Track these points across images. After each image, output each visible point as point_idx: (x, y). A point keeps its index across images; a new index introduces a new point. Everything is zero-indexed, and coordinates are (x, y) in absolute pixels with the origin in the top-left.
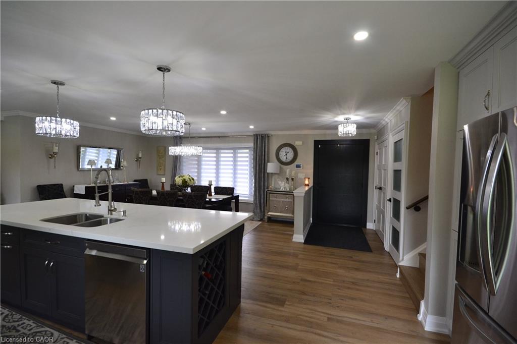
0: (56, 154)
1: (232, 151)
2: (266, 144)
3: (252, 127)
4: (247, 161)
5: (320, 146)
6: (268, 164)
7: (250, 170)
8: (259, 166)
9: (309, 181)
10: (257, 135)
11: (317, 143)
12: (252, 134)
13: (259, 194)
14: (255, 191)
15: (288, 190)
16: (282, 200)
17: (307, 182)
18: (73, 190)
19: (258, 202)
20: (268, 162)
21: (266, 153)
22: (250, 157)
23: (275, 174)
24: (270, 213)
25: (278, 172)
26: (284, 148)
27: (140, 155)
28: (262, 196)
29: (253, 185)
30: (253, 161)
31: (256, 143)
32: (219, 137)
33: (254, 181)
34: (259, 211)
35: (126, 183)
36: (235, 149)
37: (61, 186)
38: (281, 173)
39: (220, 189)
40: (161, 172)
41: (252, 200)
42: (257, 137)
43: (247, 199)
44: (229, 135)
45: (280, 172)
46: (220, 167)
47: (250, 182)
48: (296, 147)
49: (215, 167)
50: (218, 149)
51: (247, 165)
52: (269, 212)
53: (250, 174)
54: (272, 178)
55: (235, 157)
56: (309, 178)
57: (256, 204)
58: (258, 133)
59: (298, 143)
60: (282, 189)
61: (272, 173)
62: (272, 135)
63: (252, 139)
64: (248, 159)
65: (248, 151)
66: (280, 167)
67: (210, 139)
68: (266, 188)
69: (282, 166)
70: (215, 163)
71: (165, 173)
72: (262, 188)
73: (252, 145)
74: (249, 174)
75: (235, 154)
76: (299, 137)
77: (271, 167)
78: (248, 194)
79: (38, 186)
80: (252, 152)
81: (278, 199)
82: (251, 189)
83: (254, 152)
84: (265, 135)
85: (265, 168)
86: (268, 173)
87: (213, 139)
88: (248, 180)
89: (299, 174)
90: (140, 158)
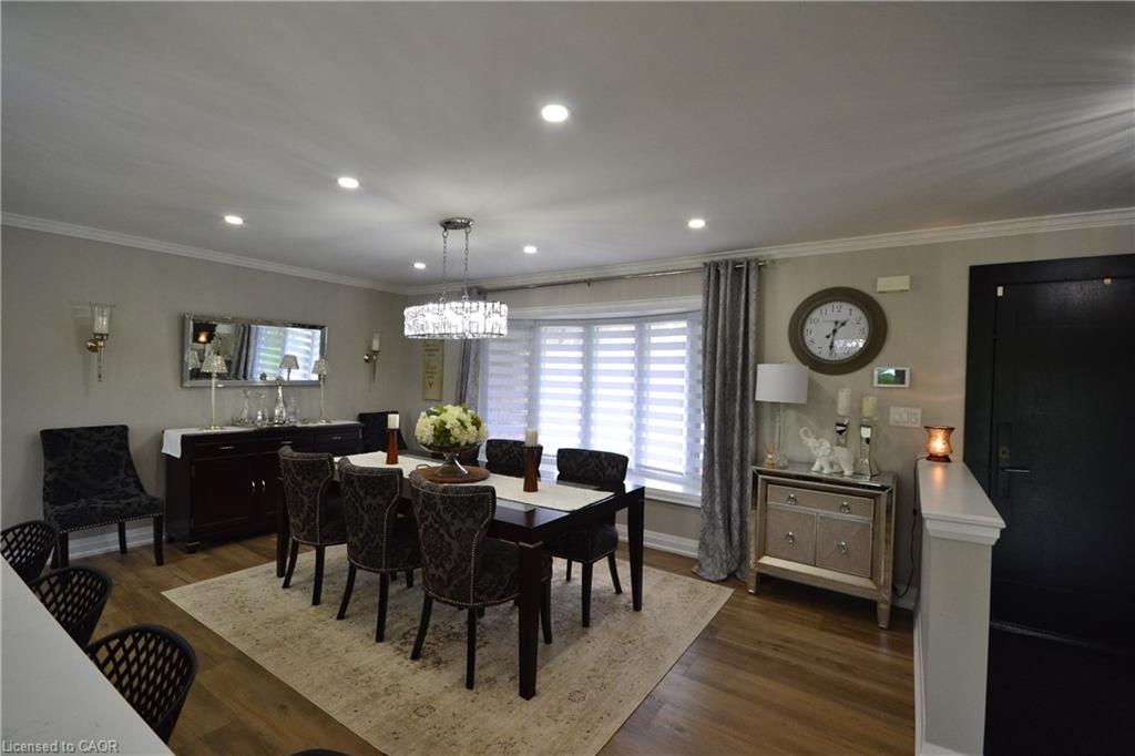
0: (102, 337)
1: (632, 328)
2: (753, 296)
3: (697, 224)
4: (680, 360)
5: (1000, 291)
6: (760, 366)
7: (691, 389)
8: (724, 376)
9: (947, 440)
10: (717, 265)
11: (982, 278)
12: (698, 263)
13: (722, 478)
14: (709, 466)
15: (848, 472)
16: (823, 512)
17: (938, 445)
18: (161, 444)
19: (718, 509)
20: (760, 360)
21: (752, 328)
22: (692, 345)
23: (788, 405)
24: (766, 560)
25: (803, 400)
26: (828, 307)
27: (376, 346)
28: (736, 489)
29: (702, 441)
30: (700, 358)
31: (712, 293)
32: (588, 282)
33: (703, 427)
34: (722, 542)
35: (324, 423)
36: (640, 320)
37: (122, 432)
38: (812, 405)
39: (580, 459)
40: (433, 393)
41: (694, 493)
42: (718, 271)
43: (678, 489)
44: (621, 271)
45: (809, 399)
46: (594, 379)
47: (690, 432)
48: (881, 300)
49: (580, 379)
50: (588, 323)
51: (681, 374)
52: (762, 552)
53: (691, 404)
54: (773, 419)
55: (641, 348)
56: (950, 430)
57: (711, 515)
58: (718, 258)
59: (887, 286)
60: (820, 467)
61: (774, 404)
62: (773, 261)
63: (698, 282)
64: (683, 353)
65: (683, 324)
66: (811, 382)
67: (560, 288)
68: (750, 457)
69: (818, 377)
70: (580, 367)
71: (441, 396)
72: (736, 457)
73: (696, 301)
74: (686, 403)
75: (640, 335)
76: (893, 261)
77: (773, 381)
78: (683, 471)
79: (42, 432)
80: (700, 329)
81: (800, 509)
82: (692, 455)
83: (705, 327)
84: (748, 263)
85: (747, 383)
86: (758, 404)
87: (571, 286)
88: (683, 425)
89: (893, 410)
90: (376, 353)
